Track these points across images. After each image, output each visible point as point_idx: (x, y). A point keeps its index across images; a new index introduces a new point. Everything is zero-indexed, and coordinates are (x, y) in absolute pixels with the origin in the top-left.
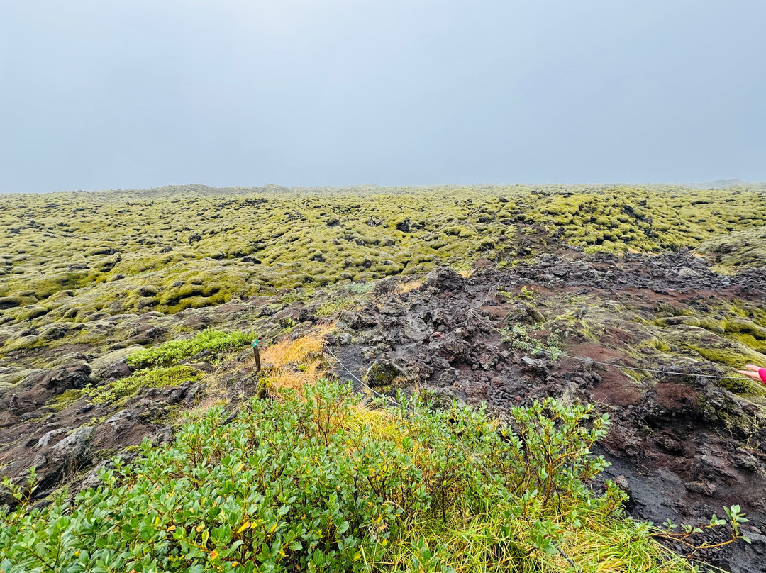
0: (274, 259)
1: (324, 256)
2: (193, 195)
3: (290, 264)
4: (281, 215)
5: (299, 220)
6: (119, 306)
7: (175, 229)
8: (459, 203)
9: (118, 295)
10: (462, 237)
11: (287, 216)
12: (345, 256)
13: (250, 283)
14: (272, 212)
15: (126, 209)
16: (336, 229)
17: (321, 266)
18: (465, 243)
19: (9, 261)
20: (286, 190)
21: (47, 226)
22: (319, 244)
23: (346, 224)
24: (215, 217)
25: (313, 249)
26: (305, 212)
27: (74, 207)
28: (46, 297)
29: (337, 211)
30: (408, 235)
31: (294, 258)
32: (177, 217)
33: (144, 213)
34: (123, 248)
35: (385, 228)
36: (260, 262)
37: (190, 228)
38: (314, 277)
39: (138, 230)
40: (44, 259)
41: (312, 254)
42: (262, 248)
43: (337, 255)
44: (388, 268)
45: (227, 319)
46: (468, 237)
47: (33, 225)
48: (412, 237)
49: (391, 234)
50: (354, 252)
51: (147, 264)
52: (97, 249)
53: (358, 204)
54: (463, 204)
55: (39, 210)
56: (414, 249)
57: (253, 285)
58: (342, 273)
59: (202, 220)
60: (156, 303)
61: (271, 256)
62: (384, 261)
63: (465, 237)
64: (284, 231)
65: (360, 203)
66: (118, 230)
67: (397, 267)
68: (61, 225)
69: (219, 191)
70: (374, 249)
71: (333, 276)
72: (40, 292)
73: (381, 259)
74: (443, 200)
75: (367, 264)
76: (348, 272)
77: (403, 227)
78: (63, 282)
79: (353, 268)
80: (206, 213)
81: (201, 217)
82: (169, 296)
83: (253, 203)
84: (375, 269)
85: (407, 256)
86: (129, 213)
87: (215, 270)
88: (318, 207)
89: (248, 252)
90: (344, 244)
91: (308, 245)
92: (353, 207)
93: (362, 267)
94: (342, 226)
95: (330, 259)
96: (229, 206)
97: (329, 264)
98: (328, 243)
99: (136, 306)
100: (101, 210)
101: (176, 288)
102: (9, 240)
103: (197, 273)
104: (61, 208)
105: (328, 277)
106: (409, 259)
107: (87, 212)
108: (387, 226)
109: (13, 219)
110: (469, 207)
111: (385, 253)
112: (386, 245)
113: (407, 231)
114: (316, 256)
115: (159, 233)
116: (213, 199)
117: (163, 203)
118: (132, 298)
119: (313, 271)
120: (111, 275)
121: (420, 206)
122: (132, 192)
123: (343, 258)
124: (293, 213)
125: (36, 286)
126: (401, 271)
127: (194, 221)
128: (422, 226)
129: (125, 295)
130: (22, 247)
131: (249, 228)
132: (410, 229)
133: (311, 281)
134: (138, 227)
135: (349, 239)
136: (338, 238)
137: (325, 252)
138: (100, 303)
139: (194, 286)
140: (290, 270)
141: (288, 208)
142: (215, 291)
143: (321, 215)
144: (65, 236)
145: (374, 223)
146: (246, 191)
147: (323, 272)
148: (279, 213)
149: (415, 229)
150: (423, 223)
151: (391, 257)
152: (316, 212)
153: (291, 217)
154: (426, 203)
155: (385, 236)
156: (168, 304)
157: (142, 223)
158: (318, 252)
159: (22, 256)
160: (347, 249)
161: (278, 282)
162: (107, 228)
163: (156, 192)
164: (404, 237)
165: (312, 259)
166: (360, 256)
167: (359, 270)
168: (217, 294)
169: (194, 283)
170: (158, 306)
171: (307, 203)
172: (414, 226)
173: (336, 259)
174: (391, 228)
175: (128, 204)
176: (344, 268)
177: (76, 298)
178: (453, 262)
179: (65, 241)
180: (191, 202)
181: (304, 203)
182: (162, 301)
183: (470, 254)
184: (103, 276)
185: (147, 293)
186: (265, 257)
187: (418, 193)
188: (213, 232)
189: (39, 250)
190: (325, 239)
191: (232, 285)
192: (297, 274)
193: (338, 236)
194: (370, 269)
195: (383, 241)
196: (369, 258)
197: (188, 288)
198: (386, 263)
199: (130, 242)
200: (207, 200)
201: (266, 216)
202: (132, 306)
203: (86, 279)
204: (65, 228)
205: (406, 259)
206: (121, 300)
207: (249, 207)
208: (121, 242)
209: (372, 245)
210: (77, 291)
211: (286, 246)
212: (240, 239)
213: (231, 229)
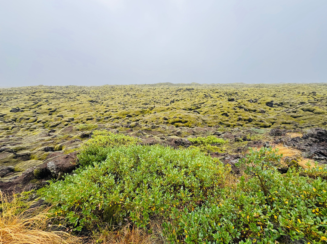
0: (206, 112)
1: (228, 114)
2: (167, 86)
3: (213, 116)
4: (202, 95)
5: (210, 98)
6: (158, 122)
7: (164, 98)
8: (305, 93)
9: (157, 118)
10: (316, 113)
11: (205, 96)
12: (239, 115)
13: (198, 121)
14: (198, 94)
15: (149, 90)
16: (234, 103)
17: (227, 118)
18: (319, 117)
19: (124, 104)
20: (200, 85)
21: (131, 95)
22: (226, 108)
23: (238, 100)
24: (176, 95)
25: (223, 110)
26: (212, 94)
27: (136, 89)
28: (137, 116)
29: (226, 95)
30: (273, 109)
31: (214, 113)
32: (163, 94)
33: (154, 92)
34: (150, 103)
35: (259, 104)
36: (199, 113)
37: (169, 98)
38: (224, 122)
39: (153, 98)
40: (131, 104)
41: (223, 113)
42: (200, 108)
43: (234, 114)
44: (262, 124)
45: (201, 133)
46: (321, 113)
47: (128, 94)
48: (275, 110)
49: (262, 107)
50: (243, 114)
51: (162, 109)
52: (144, 103)
53: (236, 92)
54: (308, 94)
55: (128, 90)
56: (279, 116)
57: (199, 122)
58: (237, 123)
59: (172, 95)
60: (167, 123)
61: (204, 111)
62: (260, 120)
63: (319, 113)
64: (205, 102)
65: (237, 92)
66: (148, 97)
67: (268, 124)
68: (134, 94)
69: (175, 85)
70: (253, 114)
71: (232, 123)
72: (136, 114)
73: (258, 119)
74: (288, 92)
75: (250, 120)
76: (240, 123)
77: (270, 104)
78: (141, 112)
79: (242, 121)
80: (173, 93)
81: (171, 94)
82: (172, 121)
83: (189, 90)
84: (254, 123)
85: (274, 119)
86: (150, 92)
87: (186, 114)
88: (218, 92)
89: (194, 109)
90: (238, 110)
91: (221, 109)
92: (233, 93)
93: (247, 122)
94: (236, 101)
95: (231, 116)
96: (180, 91)
97: (231, 118)
98: (230, 108)
99: (162, 122)
100: (142, 91)
101: (174, 119)
102: (124, 98)
103: (180, 114)
104: (133, 89)
105: (230, 123)
106: (275, 121)
107: (139, 91)
108: (260, 103)
109: (123, 92)
110: (313, 96)
111: (260, 116)
112: (260, 112)
113: (271, 106)
114: (224, 114)
115: (159, 99)
116: (174, 88)
117: (159, 89)
118: (161, 120)
119: (223, 120)
120: (153, 112)
121: (272, 94)
122: (149, 85)
123: (237, 116)
124: (207, 95)
125: (136, 112)
126: (270, 126)
127: (169, 96)
128: (281, 104)
129: (159, 118)
130: (126, 100)
131: (190, 99)
132: (274, 105)
133: (222, 124)
134: (153, 97)
135: (240, 108)
136: (235, 107)
137: (228, 112)
138: (153, 120)
139: (180, 119)
140: (213, 118)
141: (205, 92)
142: (186, 122)
143: (220, 96)
144: (135, 98)
145: (253, 101)
146: (185, 85)
147: (228, 121)
148: (201, 94)
149: (276, 106)
150: (282, 103)
151: (263, 118)
152: (217, 95)
153: (206, 96)
154: (276, 93)
155: (259, 108)
156: (171, 124)
157: (154, 95)
158: (226, 112)
159: (126, 103)
160: (239, 112)
161: (209, 122)
162: (145, 96)
163: (155, 85)
164: (270, 109)
165: (222, 115)
166: (246, 116)
167: (246, 122)
168: (186, 123)
169: (180, 118)
170: (168, 124)
171: (213, 91)
172: (276, 104)
173: (234, 116)
174: (262, 104)
175: (149, 89)
176: (238, 120)
177: (145, 117)
178: (309, 126)
179: (136, 99)
180: (167, 89)
181: (211, 91)
182: (170, 122)
183: (323, 123)
184: (150, 112)
185: (166, 119)
186: (201, 111)
187: (270, 87)
188: (177, 100)
189: (130, 102)
190: (229, 106)
191: (192, 121)
192: (216, 120)
193: (235, 106)
194: (252, 123)
195: (258, 110)
196: (252, 118)
197: (178, 119)
198: (261, 121)
199: (152, 101)
200: (172, 88)
201: (195, 95)
202: (161, 123)
203: (146, 112)
204: (135, 95)
205: (274, 121)
206: (158, 120)
207: (187, 91)
208: (149, 101)
209: (252, 112)
210: (144, 115)
211: (211, 108)
212: (188, 103)
213: (183, 99)
